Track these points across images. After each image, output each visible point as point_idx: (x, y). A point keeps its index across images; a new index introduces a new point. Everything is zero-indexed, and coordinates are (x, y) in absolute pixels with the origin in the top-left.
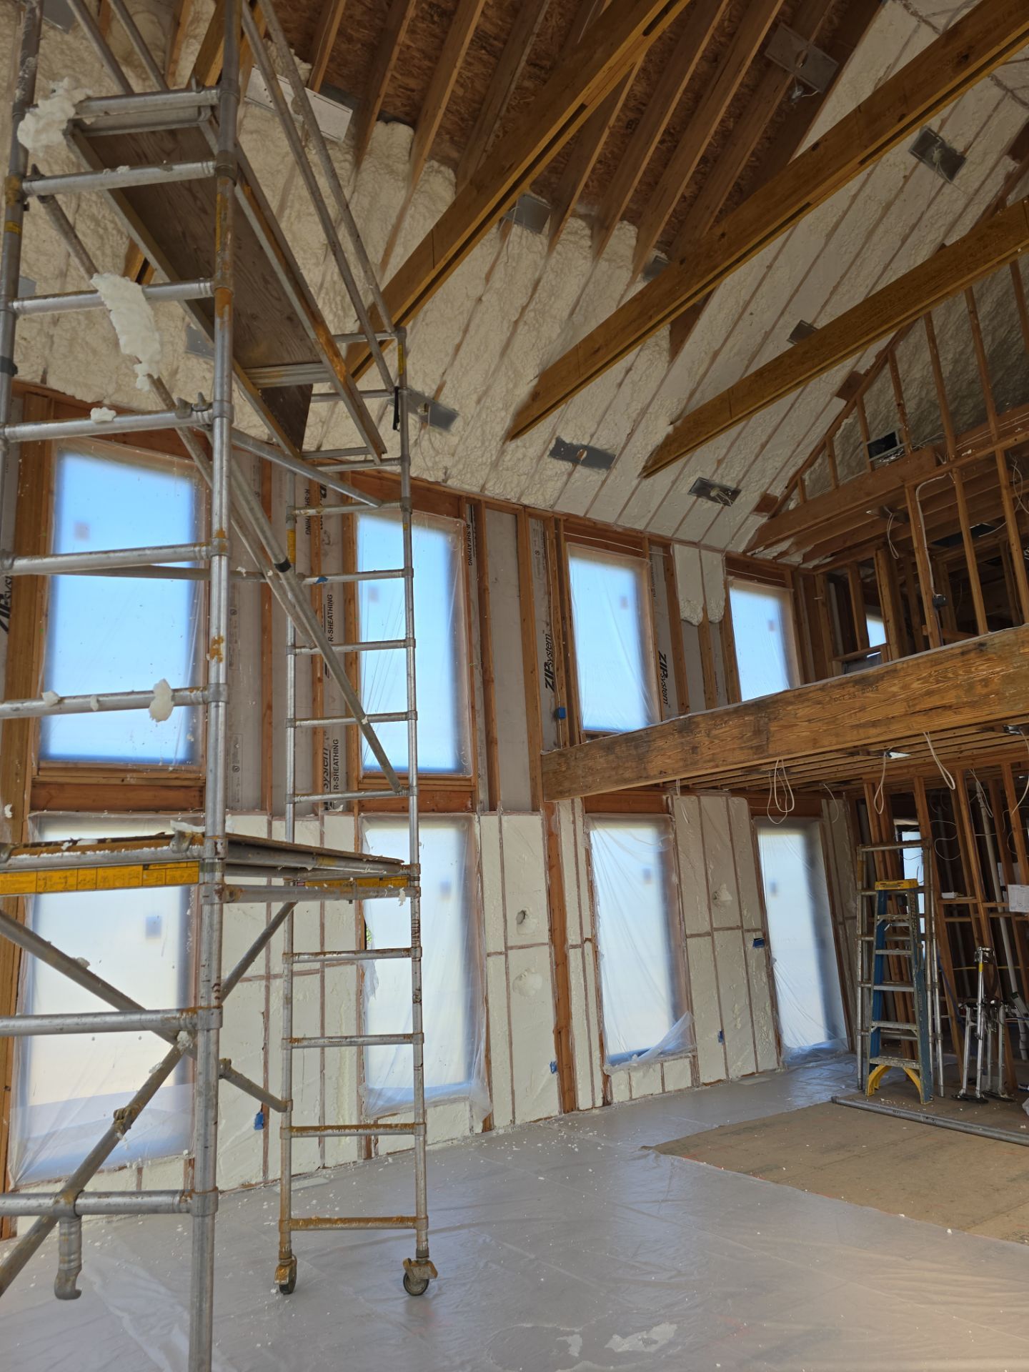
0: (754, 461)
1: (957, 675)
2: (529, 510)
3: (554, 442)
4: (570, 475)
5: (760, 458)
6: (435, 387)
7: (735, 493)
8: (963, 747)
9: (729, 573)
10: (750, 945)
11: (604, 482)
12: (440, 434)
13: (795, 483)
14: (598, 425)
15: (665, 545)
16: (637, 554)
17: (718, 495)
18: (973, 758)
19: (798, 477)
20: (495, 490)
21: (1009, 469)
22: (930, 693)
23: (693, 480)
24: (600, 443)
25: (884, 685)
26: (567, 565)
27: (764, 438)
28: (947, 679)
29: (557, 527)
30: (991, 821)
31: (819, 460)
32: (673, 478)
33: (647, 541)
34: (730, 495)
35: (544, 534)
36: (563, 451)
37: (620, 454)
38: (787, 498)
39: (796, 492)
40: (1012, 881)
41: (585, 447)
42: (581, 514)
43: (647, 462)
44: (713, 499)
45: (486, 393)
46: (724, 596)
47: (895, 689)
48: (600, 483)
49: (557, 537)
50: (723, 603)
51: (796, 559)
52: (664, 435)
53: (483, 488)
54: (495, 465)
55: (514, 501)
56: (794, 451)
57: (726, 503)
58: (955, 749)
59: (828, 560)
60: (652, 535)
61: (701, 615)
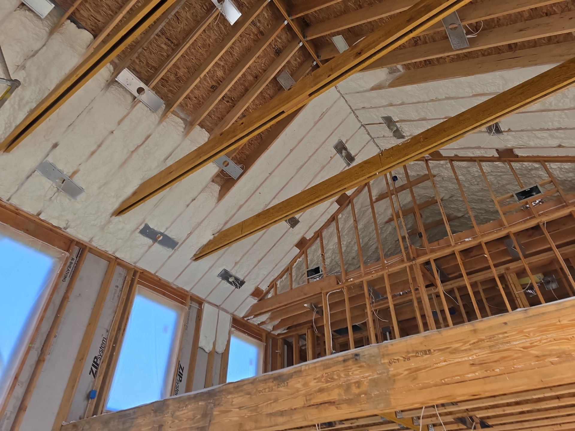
0: (254, 268)
2: (119, 260)
3: (143, 226)
4: (150, 247)
5: (257, 267)
6: (72, 171)
7: (242, 283)
9: (233, 327)
11: (170, 257)
12: (70, 200)
13: (273, 285)
14: (172, 224)
15: (200, 302)
16: (182, 303)
17: (233, 281)
19: (274, 283)
20: (98, 243)
23: (221, 269)
24: (171, 234)
25: (292, 382)
26: (133, 298)
27: (260, 258)
29: (134, 275)
31: (285, 276)
33: (189, 297)
34: (239, 283)
35: (125, 278)
36: (147, 231)
37: (182, 243)
38: (268, 292)
39: (272, 290)
41: (162, 234)
42: (153, 272)
43: (196, 252)
44: (230, 283)
45: (105, 184)
46: (227, 339)
48: (168, 257)
49: (133, 281)
50: (226, 343)
51: (269, 327)
52: (208, 240)
53: (91, 240)
54: (103, 228)
55: (110, 253)
56: (274, 268)
57: (237, 287)
59: (285, 331)
60: (193, 294)
61: (211, 346)
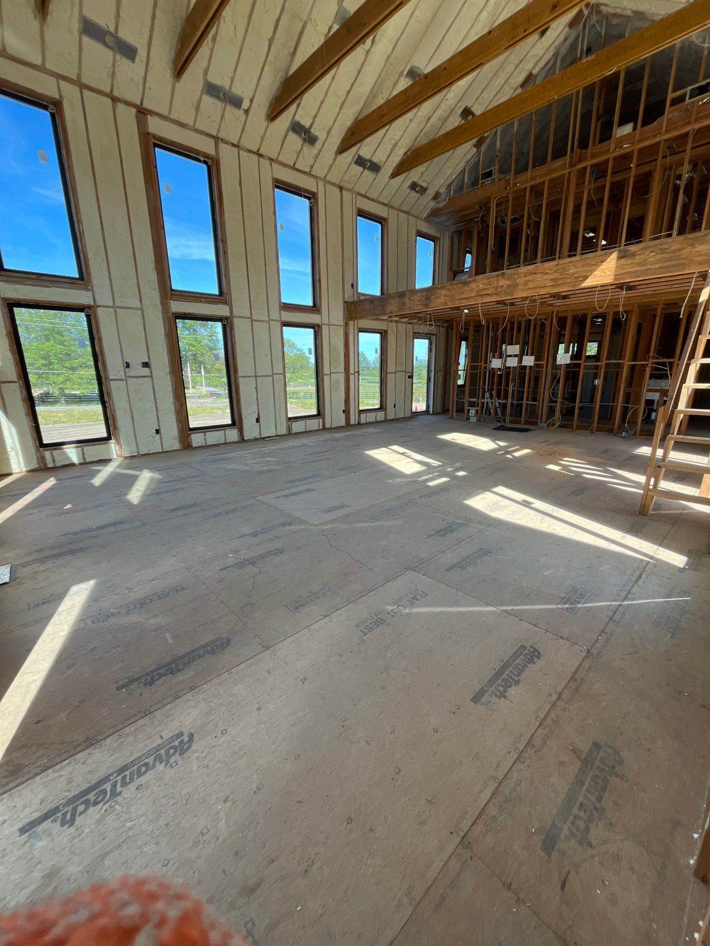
0: (435, 176)
1: (494, 283)
3: (357, 156)
4: (361, 174)
5: (438, 174)
6: (310, 123)
7: (426, 189)
8: (490, 310)
10: (407, 377)
11: (375, 179)
12: (310, 147)
13: (449, 189)
14: (376, 150)
17: (419, 190)
18: (492, 314)
19: (450, 186)
21: (531, 194)
22: (484, 289)
23: (410, 182)
24: (376, 159)
25: (471, 285)
28: (491, 284)
30: (492, 337)
32: (402, 180)
34: (423, 190)
36: (360, 161)
37: (383, 166)
40: (494, 357)
41: (370, 161)
43: (393, 171)
44: (417, 192)
47: (474, 287)
48: (373, 179)
52: (402, 158)
53: (325, 176)
54: (332, 166)
57: (422, 194)
58: (487, 310)
